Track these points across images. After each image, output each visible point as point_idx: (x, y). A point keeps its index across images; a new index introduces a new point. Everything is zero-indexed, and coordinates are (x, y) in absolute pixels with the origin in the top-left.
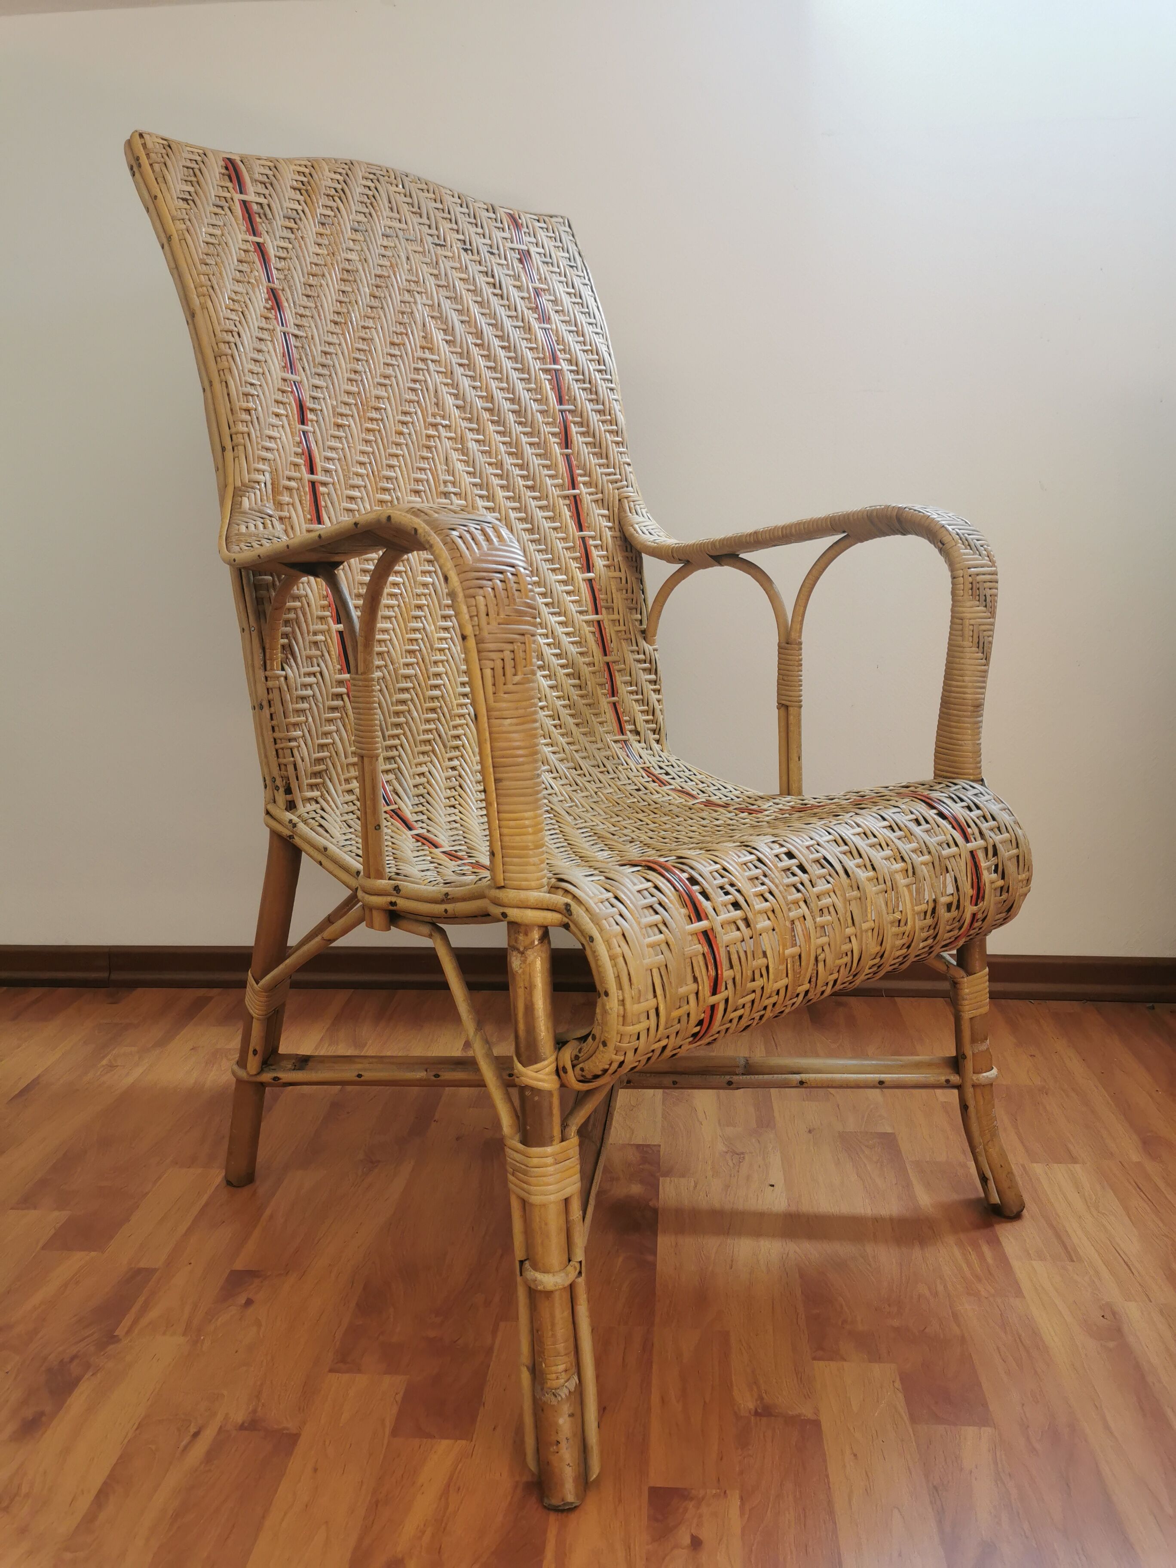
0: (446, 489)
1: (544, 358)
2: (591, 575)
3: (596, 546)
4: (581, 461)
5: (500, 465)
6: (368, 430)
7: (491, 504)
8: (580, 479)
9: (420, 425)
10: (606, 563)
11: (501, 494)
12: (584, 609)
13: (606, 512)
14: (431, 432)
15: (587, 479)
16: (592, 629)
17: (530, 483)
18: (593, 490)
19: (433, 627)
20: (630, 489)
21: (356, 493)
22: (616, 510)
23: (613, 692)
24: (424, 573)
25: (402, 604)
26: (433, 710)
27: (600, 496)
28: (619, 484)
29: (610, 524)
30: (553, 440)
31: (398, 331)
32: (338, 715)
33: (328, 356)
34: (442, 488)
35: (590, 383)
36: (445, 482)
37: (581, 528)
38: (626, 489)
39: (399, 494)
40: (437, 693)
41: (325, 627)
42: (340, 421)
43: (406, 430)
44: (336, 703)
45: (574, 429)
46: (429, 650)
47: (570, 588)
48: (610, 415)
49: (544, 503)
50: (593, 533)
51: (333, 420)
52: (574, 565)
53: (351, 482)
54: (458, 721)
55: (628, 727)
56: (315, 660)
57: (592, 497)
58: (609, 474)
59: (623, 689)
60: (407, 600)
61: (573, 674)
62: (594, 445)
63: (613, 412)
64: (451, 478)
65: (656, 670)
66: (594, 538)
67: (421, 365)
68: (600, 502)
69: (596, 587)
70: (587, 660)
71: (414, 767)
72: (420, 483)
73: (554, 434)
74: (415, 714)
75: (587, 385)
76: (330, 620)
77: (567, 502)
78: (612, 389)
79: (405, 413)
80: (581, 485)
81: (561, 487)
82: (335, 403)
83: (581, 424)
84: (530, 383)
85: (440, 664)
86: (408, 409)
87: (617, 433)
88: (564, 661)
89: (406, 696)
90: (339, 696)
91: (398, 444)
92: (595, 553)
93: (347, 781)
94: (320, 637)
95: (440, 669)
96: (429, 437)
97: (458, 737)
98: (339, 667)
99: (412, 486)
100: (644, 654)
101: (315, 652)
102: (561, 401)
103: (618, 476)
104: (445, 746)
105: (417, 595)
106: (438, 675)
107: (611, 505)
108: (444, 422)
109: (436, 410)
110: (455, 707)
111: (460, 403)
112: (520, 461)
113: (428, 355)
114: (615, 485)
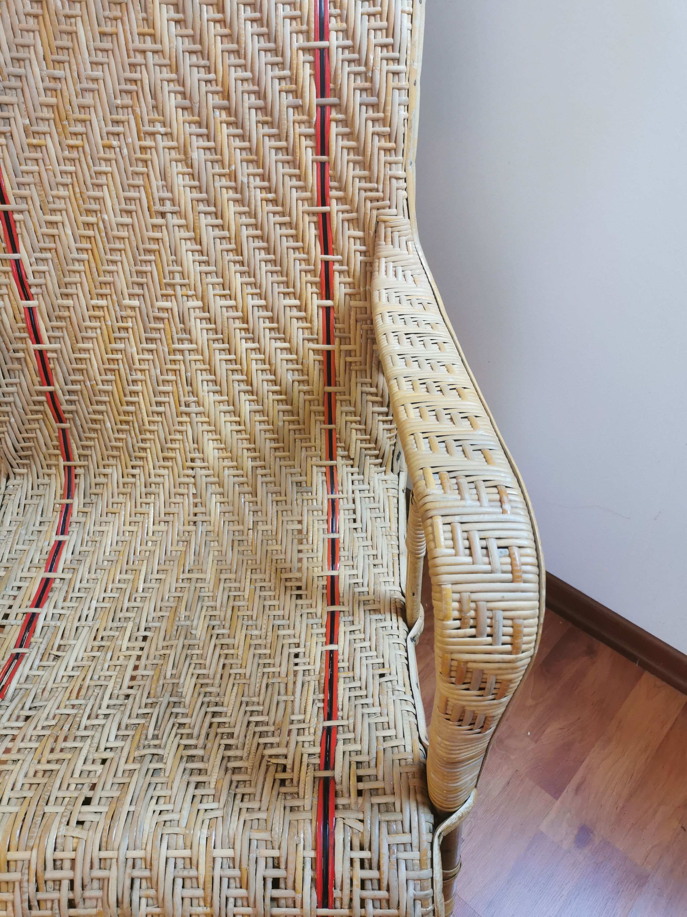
0: (162, 209)
1: (308, 32)
2: (329, 303)
3: (341, 272)
4: (337, 172)
5: (233, 176)
6: (71, 147)
7: (219, 221)
8: (333, 193)
9: (132, 137)
10: (348, 291)
11: (231, 210)
12: (315, 336)
13: (360, 234)
14: (148, 142)
15: (340, 194)
16: (320, 358)
17: (271, 196)
18: (347, 207)
19: (135, 349)
20: (394, 211)
21: (57, 218)
22: (372, 232)
23: (331, 420)
24: (131, 296)
25: (104, 327)
26: (127, 423)
27: (354, 215)
28: (380, 203)
29: (363, 248)
30: (305, 142)
31: (111, 16)
32: (40, 416)
33: (22, 63)
34: (158, 207)
35: (366, 65)
36: (162, 200)
37: (326, 250)
38: (387, 211)
39: (106, 217)
40: (131, 408)
41: (23, 346)
42: (35, 141)
43: (115, 143)
44: (37, 408)
45: (334, 129)
46: (128, 371)
47: (303, 314)
48: (384, 112)
49: (287, 219)
50: (339, 257)
51: (25, 141)
52: (311, 289)
53: (52, 206)
54: (148, 436)
55: (340, 452)
56: (17, 372)
57: (346, 215)
58: (371, 190)
59: (341, 419)
60: (109, 323)
61: (286, 401)
62: (356, 150)
63: (389, 108)
64: (169, 195)
65: (389, 402)
66: (341, 263)
67: (139, 59)
68: (355, 222)
69: (333, 315)
70: (306, 388)
71: (101, 467)
72: (133, 202)
73: (307, 136)
74: (108, 424)
75: (362, 69)
76: (29, 341)
77: (315, 219)
78: (396, 73)
79: (116, 122)
80: (334, 202)
81: (310, 201)
82: (27, 122)
83: (345, 123)
84: (284, 69)
85: (140, 383)
86: (122, 117)
87: (389, 137)
88: (277, 388)
89: (102, 408)
90: (40, 403)
91: (107, 160)
92: (337, 279)
93: (49, 466)
94: (21, 355)
95: (138, 388)
96: (143, 149)
97: (144, 449)
98: (39, 379)
99: (123, 206)
100: (377, 387)
101: (16, 366)
102: (322, 92)
103: (380, 194)
104: (130, 456)
105: (122, 317)
106: (135, 393)
107: (366, 226)
108: (162, 130)
109: (156, 114)
110: (147, 423)
111: (187, 103)
112: (261, 171)
113: (149, 44)
114: (376, 204)
